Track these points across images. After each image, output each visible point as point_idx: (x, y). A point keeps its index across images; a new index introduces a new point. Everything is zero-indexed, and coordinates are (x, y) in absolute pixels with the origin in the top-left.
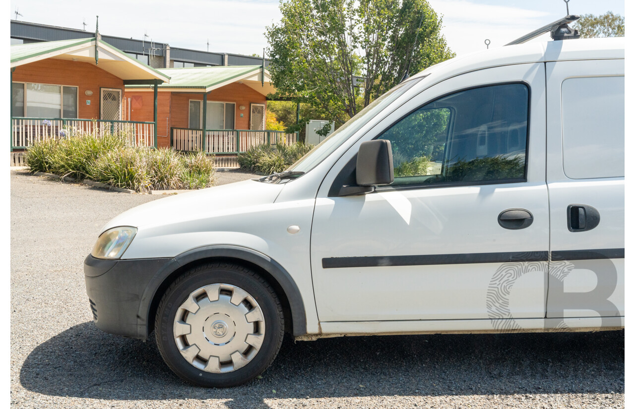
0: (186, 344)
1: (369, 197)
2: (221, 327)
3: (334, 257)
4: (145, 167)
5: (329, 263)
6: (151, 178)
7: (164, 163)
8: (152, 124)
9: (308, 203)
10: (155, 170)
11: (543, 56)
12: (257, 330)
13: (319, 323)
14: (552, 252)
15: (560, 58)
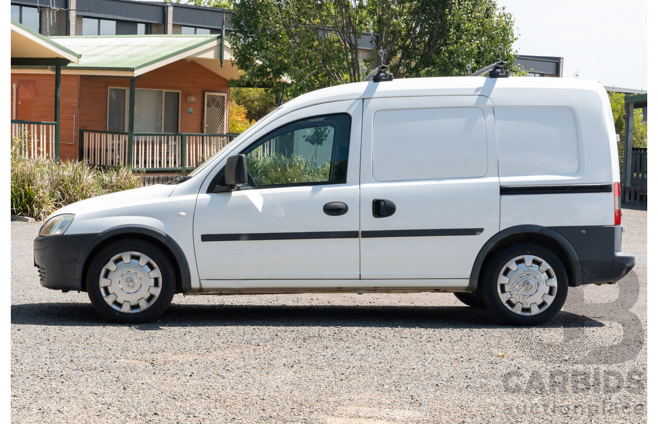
0: (108, 293)
1: (235, 193)
2: (132, 281)
3: (210, 234)
4: (48, 187)
5: (205, 238)
6: (56, 201)
7: (73, 181)
8: (52, 124)
9: (193, 197)
10: (61, 191)
11: (362, 94)
12: (156, 284)
13: (200, 281)
14: (362, 232)
15: (374, 96)
